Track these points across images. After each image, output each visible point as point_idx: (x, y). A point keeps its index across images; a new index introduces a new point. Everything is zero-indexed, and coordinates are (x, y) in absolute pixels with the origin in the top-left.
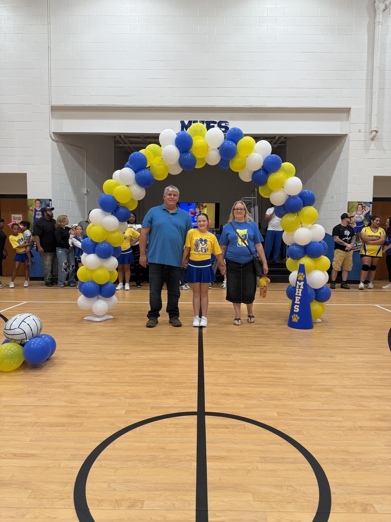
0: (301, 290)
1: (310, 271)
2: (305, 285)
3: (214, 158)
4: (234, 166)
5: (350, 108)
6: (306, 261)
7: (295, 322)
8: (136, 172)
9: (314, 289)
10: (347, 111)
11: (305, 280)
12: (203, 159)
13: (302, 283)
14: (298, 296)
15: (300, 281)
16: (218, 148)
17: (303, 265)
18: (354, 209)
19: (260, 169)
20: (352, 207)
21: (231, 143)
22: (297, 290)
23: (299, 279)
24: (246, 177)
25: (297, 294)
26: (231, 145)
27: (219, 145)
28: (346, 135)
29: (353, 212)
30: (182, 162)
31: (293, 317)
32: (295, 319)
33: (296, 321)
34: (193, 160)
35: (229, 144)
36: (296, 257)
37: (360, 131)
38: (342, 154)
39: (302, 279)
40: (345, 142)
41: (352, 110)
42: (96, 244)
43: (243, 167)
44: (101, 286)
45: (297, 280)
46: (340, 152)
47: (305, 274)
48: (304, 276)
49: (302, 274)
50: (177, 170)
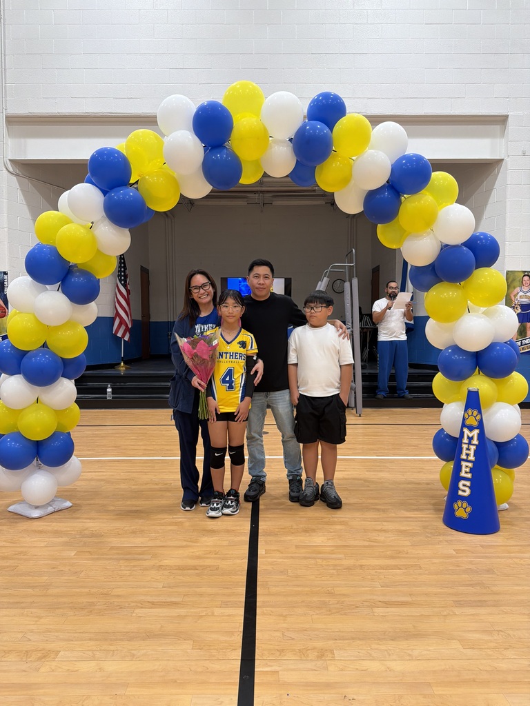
0: (473, 448)
1: (490, 404)
2: (482, 436)
3: (281, 162)
4: (327, 177)
5: (507, 116)
6: (479, 383)
7: (461, 519)
8: (105, 193)
9: (496, 443)
10: (502, 120)
11: (481, 426)
12: (257, 164)
13: (476, 432)
14: (467, 461)
15: (471, 428)
16: (291, 140)
17: (476, 393)
18: (517, 283)
19: (383, 187)
20: (513, 280)
21: (319, 125)
22: (465, 446)
23: (468, 422)
24: (351, 204)
25: (464, 457)
26: (321, 130)
27: (291, 133)
28: (500, 161)
29: (515, 288)
30: (209, 170)
31: (456, 507)
32: (462, 511)
33: (465, 516)
34: (235, 167)
35: (314, 128)
36: (457, 375)
37: (524, 154)
38: (494, 192)
39: (475, 423)
40: (498, 173)
41: (510, 119)
42: (24, 354)
43: (346, 181)
44: (38, 445)
45: (464, 425)
46: (490, 190)
47: (480, 412)
48: (478, 417)
49: (475, 413)
50: (199, 189)
